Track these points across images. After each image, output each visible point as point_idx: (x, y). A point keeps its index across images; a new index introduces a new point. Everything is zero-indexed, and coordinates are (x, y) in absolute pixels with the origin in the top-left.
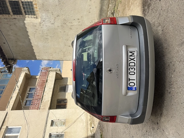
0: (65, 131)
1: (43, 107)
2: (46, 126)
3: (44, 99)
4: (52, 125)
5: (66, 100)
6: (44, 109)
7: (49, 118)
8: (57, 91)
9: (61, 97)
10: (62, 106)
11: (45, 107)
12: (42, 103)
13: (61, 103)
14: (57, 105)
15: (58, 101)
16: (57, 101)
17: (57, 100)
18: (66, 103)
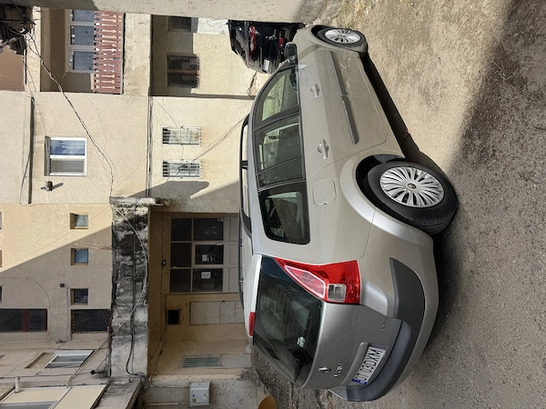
0: (201, 158)
1: (133, 87)
2: (150, 142)
3: (130, 62)
4: (165, 140)
5: (195, 57)
6: (135, 92)
7: (153, 120)
8: (164, 25)
9: (178, 50)
10: (184, 78)
11: (136, 87)
12: (126, 75)
13: (181, 68)
14: (170, 75)
15: (171, 59)
16: (168, 59)
17: (169, 57)
18: (196, 67)
